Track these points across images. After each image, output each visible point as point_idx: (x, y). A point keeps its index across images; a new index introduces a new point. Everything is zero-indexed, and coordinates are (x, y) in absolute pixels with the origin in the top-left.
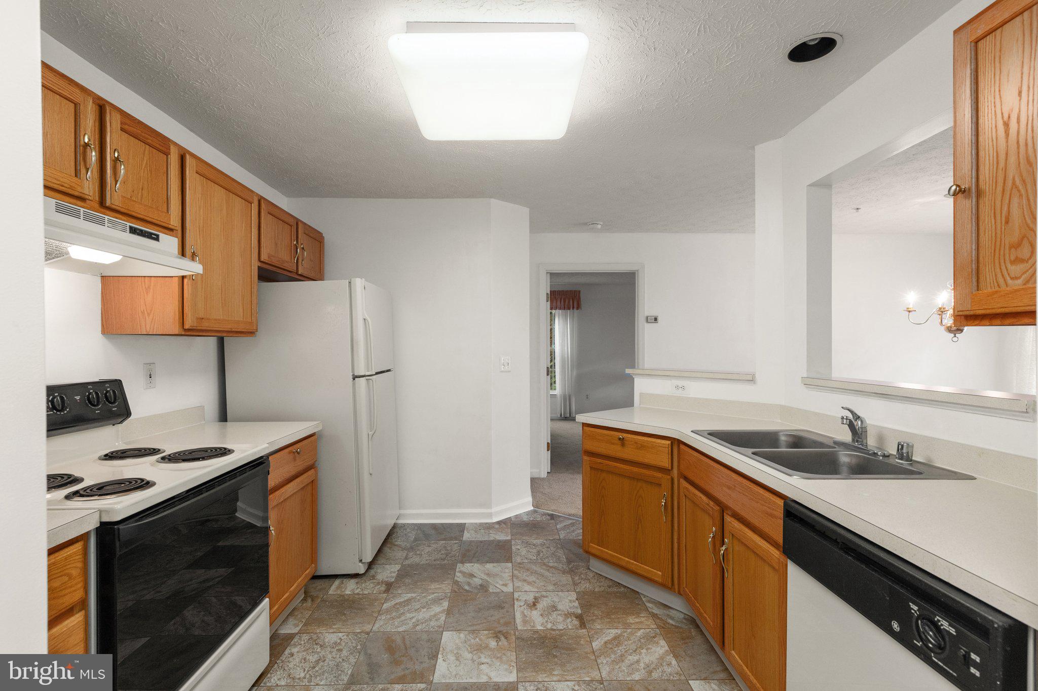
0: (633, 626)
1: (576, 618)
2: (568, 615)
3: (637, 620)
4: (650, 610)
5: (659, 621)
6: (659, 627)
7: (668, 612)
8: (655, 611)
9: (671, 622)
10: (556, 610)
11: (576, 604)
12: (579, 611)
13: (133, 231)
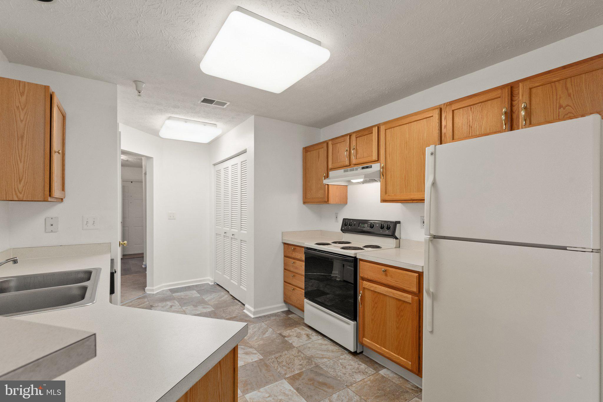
0: (259, 340)
1: (285, 336)
2: (289, 336)
3: (258, 343)
4: (254, 349)
5: (249, 345)
6: (248, 343)
7: (245, 351)
8: (251, 349)
9: (243, 347)
10: (296, 336)
11: (290, 342)
12: (286, 339)
13: (363, 168)
